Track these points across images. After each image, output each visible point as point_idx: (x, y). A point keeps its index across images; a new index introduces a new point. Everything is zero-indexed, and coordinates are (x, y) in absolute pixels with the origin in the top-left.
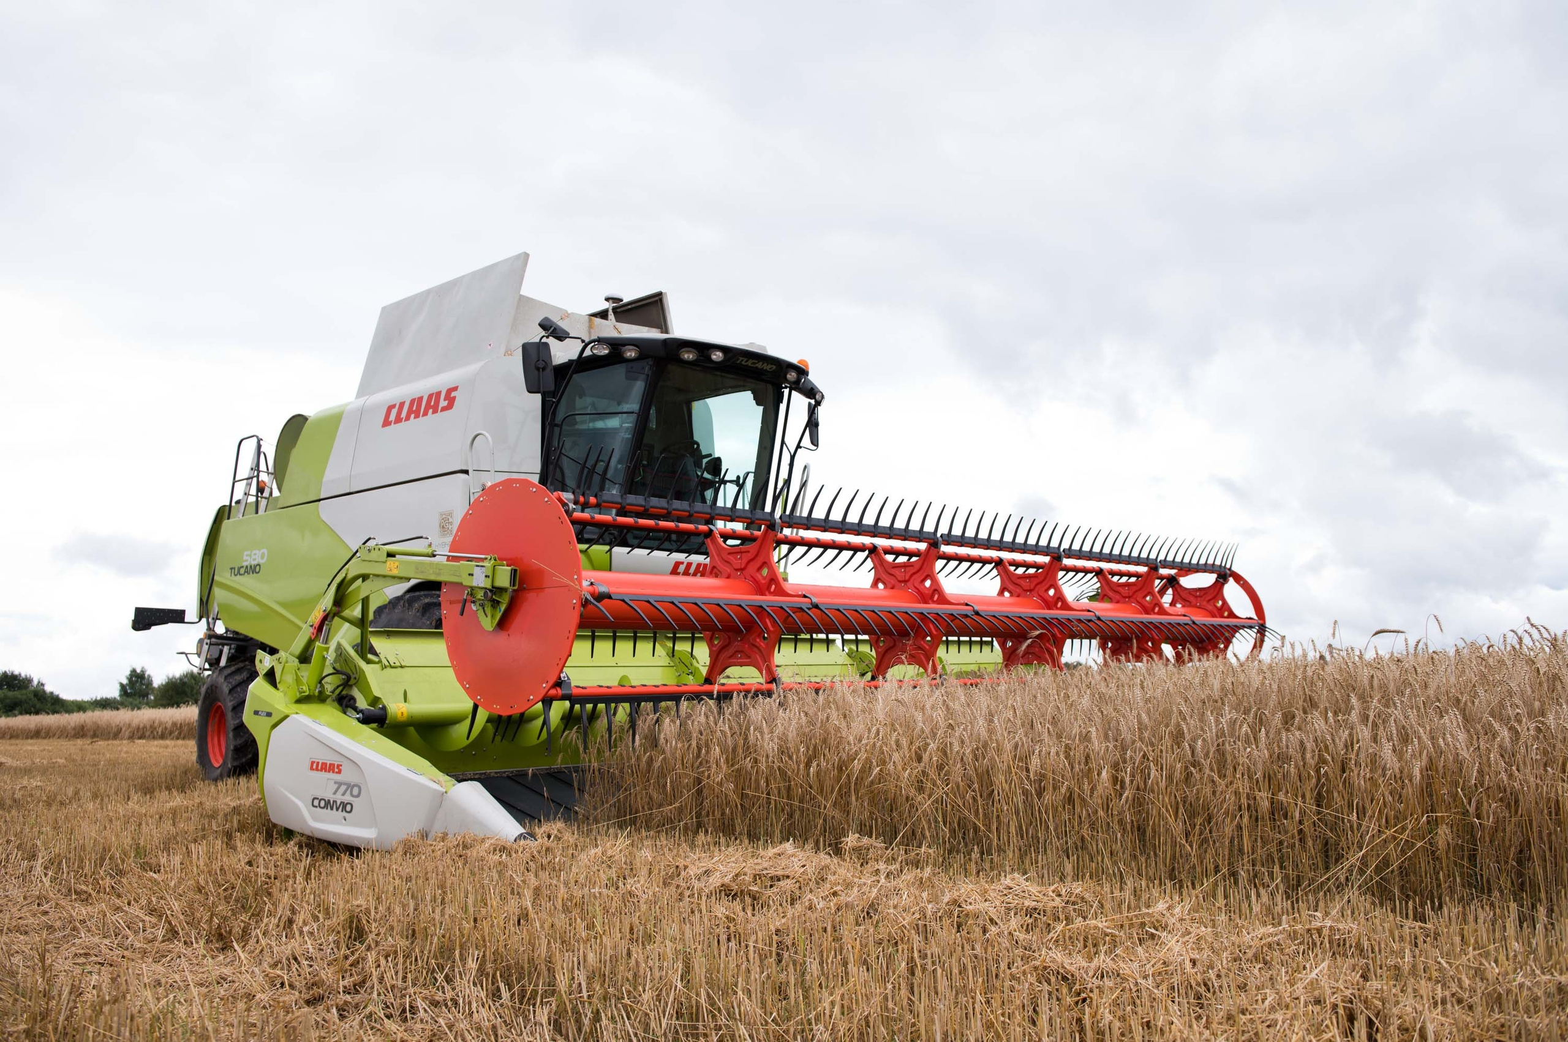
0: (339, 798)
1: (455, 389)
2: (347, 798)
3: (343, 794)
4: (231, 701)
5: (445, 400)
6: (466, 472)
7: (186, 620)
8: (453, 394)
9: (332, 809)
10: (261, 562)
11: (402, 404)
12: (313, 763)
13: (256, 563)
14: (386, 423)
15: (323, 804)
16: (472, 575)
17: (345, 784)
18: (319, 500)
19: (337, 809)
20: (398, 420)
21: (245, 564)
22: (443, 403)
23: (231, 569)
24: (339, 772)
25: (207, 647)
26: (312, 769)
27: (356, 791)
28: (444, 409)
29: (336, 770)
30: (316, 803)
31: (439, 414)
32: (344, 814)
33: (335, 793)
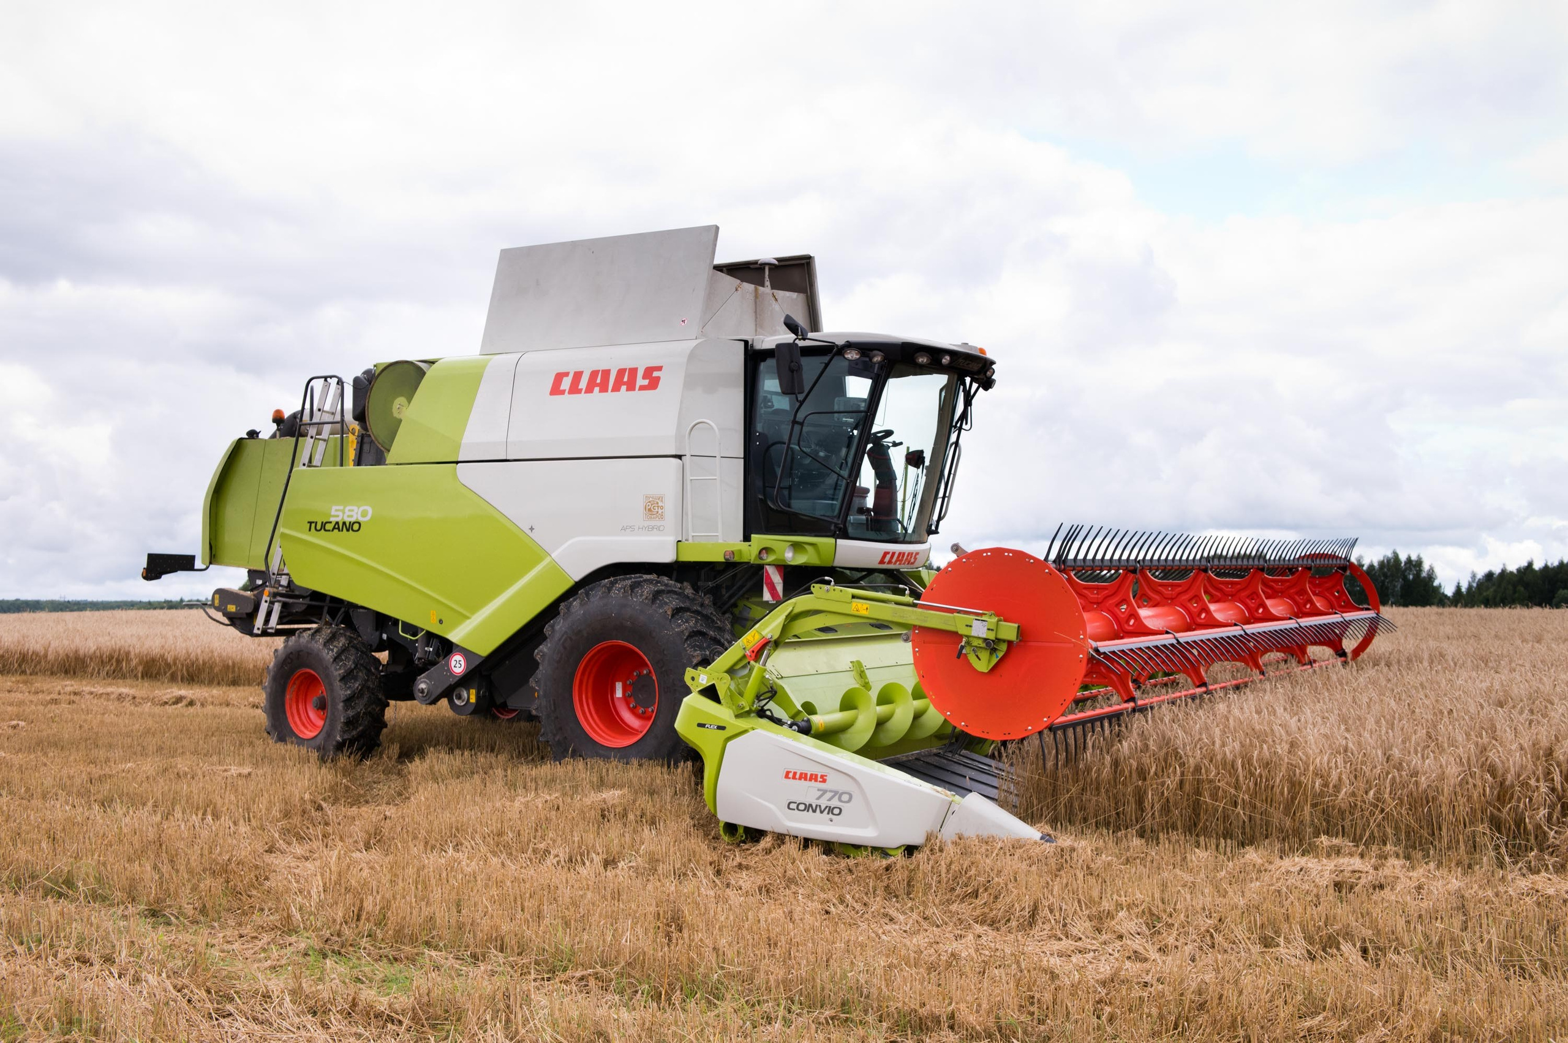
0: (824, 803)
1: (659, 368)
2: (835, 803)
3: (829, 800)
4: (336, 670)
5: (644, 378)
6: (679, 457)
7: (196, 567)
8: (655, 374)
9: (814, 811)
10: (360, 519)
11: (578, 375)
12: (788, 773)
13: (353, 520)
14: (556, 390)
15: (802, 807)
16: (971, 626)
17: (831, 791)
18: (457, 463)
19: (822, 812)
20: (574, 389)
21: (334, 520)
22: (640, 381)
23: (311, 523)
24: (824, 781)
25: (267, 604)
26: (787, 776)
27: (845, 797)
28: (642, 388)
29: (819, 779)
30: (793, 806)
31: (636, 393)
32: (831, 815)
33: (818, 798)
